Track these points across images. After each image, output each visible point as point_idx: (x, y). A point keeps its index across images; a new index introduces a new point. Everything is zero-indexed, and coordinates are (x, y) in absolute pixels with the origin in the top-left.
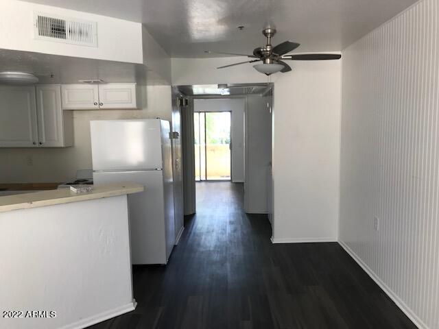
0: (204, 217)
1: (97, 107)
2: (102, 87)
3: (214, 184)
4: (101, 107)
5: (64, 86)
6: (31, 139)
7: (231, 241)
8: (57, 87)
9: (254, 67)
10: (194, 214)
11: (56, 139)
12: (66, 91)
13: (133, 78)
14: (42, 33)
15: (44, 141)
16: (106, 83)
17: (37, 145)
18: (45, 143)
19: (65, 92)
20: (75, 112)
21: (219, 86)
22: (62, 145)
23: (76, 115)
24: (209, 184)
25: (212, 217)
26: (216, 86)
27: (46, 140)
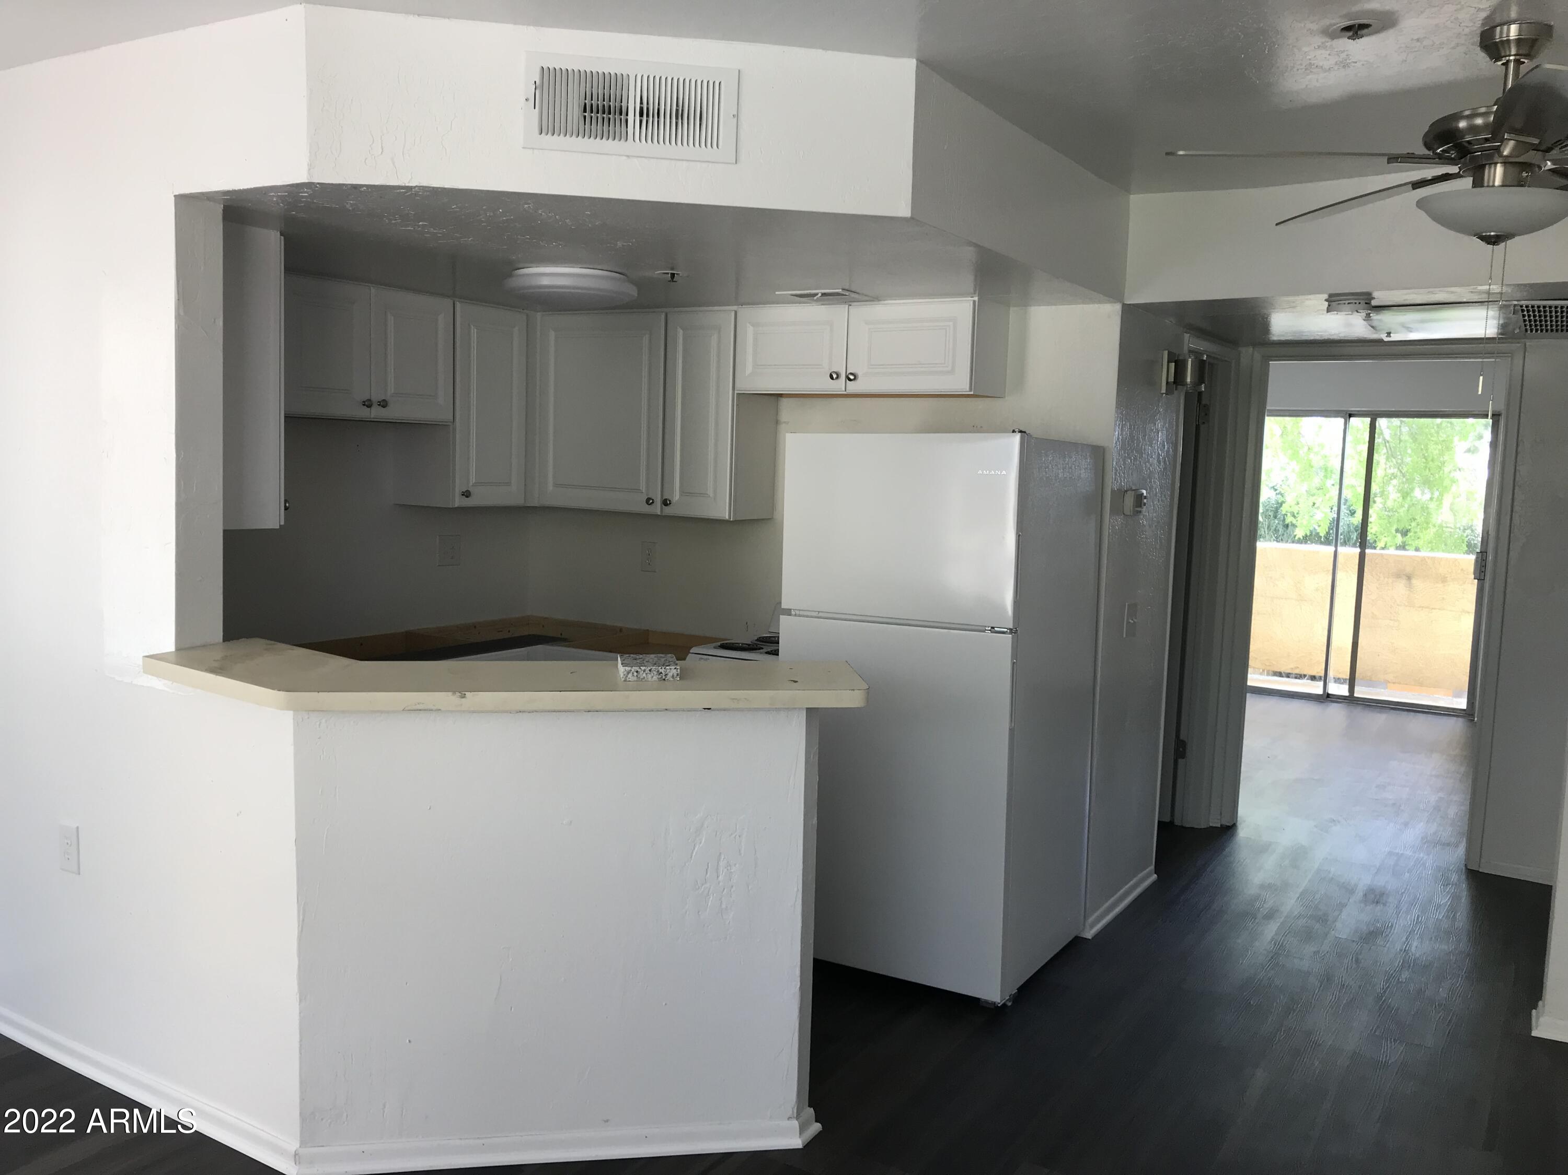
0: (1264, 849)
1: (839, 386)
2: (863, 313)
3: (1381, 719)
4: (853, 387)
5: (745, 313)
6: (643, 487)
7: (1327, 979)
8: (723, 316)
9: (1421, 204)
10: (1228, 830)
11: (710, 492)
12: (750, 330)
13: (968, 280)
14: (548, 127)
15: (676, 497)
16: (875, 299)
17: (657, 509)
18: (681, 506)
19: (748, 334)
20: (784, 402)
21: (1335, 301)
22: (723, 511)
23: (787, 410)
24: (1358, 712)
25: (1297, 855)
26: (1319, 301)
27: (682, 493)
